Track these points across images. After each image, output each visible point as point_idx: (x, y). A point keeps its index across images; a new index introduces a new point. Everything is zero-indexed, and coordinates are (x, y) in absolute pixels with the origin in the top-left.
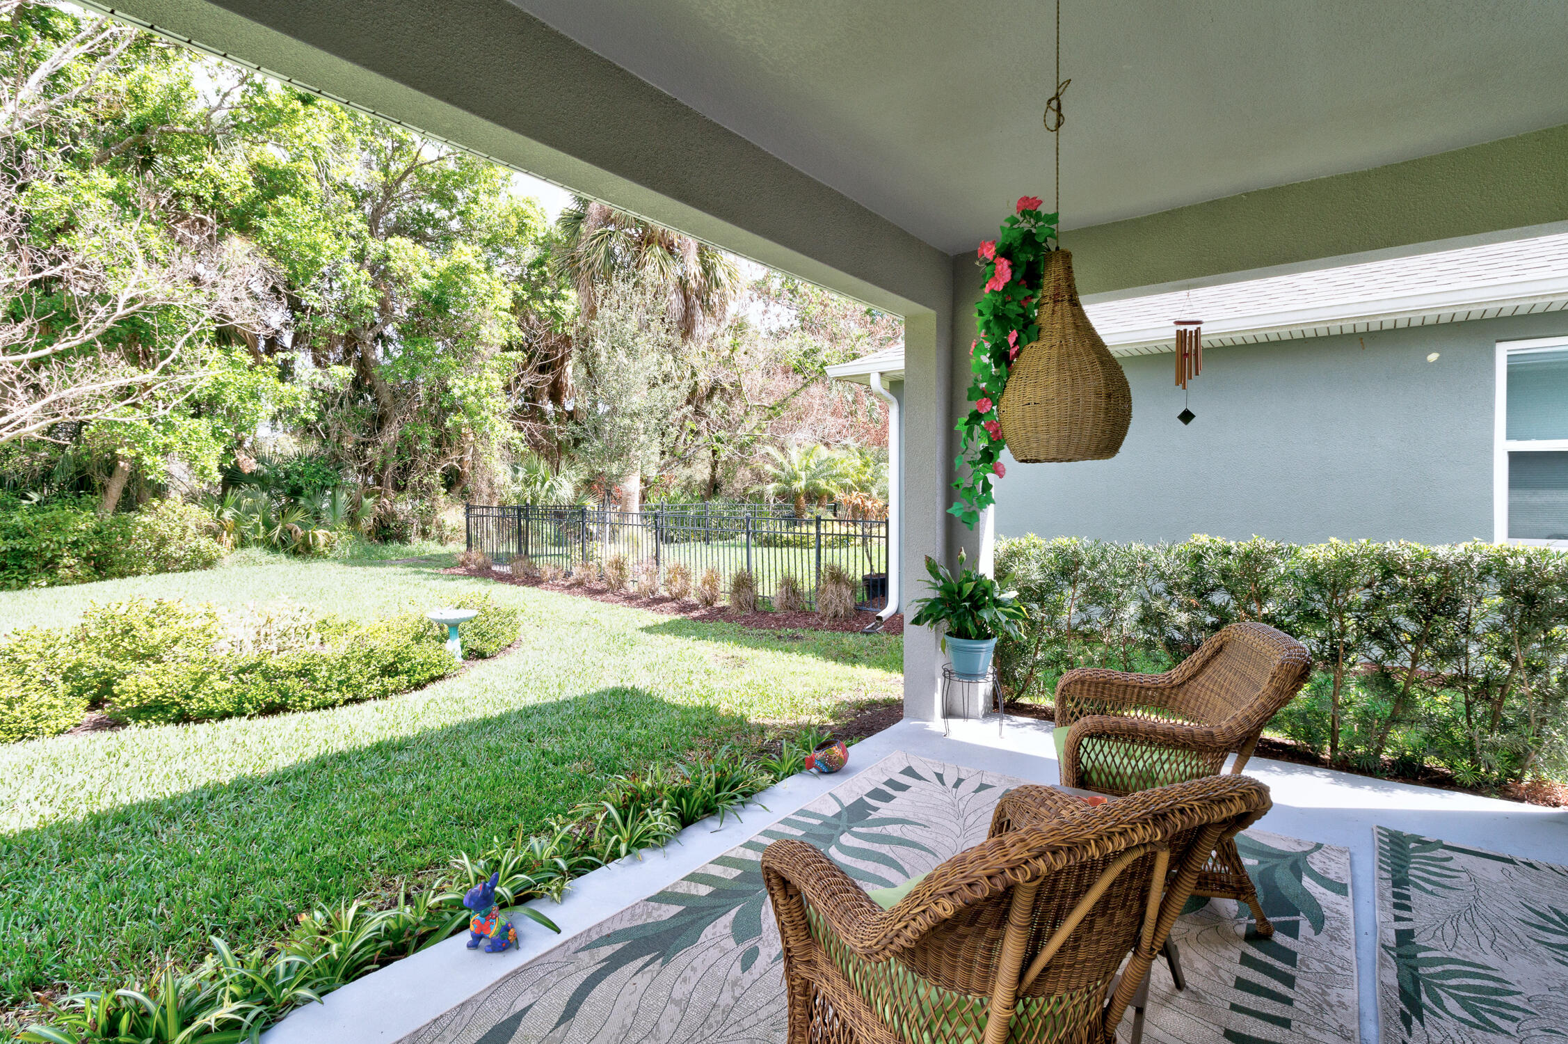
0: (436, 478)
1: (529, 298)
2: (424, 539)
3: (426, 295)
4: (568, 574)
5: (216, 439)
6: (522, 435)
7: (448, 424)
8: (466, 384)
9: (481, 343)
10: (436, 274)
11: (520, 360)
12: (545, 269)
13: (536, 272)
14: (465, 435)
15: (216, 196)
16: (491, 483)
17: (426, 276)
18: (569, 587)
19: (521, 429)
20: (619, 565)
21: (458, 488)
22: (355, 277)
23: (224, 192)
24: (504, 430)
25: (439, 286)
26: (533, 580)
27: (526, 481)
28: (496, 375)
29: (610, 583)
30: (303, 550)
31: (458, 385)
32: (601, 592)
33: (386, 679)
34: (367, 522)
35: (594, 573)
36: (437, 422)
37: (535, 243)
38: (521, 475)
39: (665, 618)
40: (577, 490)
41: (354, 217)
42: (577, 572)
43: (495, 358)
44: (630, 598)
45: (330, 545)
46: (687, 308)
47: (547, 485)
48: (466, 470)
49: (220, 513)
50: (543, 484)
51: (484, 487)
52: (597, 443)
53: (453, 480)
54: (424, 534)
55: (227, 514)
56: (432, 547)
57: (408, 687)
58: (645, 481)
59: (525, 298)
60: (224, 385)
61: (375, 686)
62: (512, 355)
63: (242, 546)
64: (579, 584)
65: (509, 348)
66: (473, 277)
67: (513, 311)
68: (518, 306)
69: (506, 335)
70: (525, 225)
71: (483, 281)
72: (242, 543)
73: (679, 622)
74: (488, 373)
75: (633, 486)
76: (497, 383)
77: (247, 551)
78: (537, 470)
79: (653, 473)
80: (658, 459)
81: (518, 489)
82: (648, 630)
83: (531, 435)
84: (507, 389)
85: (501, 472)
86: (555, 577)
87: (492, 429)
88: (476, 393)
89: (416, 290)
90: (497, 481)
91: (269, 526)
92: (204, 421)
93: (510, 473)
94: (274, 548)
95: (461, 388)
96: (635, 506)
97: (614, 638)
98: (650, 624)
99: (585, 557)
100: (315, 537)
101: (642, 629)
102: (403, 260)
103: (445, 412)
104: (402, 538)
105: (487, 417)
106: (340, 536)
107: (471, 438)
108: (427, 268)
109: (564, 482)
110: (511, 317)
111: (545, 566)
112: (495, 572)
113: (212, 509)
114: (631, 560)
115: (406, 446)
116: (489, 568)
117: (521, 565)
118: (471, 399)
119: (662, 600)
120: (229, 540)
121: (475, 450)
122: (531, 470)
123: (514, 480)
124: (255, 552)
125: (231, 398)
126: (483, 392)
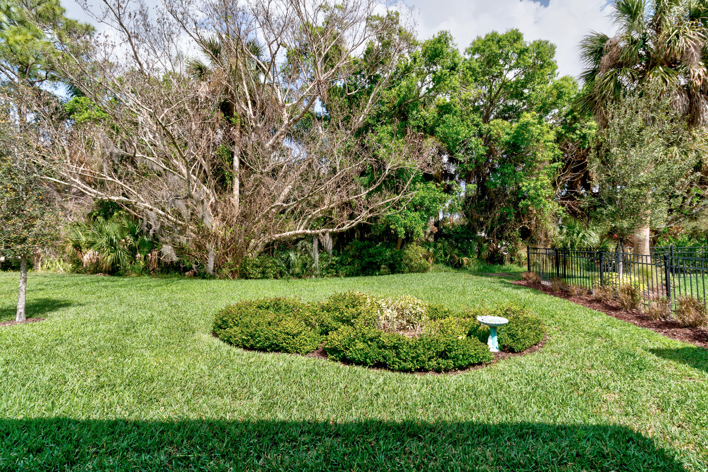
0: (516, 233)
1: (565, 133)
2: (511, 263)
3: (507, 143)
4: (590, 293)
5: (422, 220)
6: (564, 208)
7: (520, 205)
8: (529, 184)
9: (537, 162)
10: (512, 132)
11: (560, 167)
12: (576, 113)
13: (570, 117)
14: (531, 211)
15: (425, 124)
16: (546, 236)
17: (508, 134)
18: (591, 302)
19: (563, 205)
20: (631, 292)
21: (529, 238)
22: (476, 143)
23: (427, 122)
24: (552, 207)
25: (513, 137)
26: (566, 294)
27: (567, 233)
28: (546, 177)
29: (623, 304)
30: (458, 266)
31: (526, 185)
32: (616, 309)
33: (440, 360)
34: (485, 254)
35: (610, 295)
36: (516, 205)
37: (569, 101)
38: (565, 231)
39: (678, 344)
40: (602, 238)
41: (475, 116)
42: (596, 293)
43: (546, 168)
44: (643, 319)
45: (468, 264)
46: (691, 104)
47: (580, 235)
48: (532, 228)
49: (428, 249)
50: (578, 234)
51: (542, 236)
52: (610, 208)
53: (526, 234)
54: (512, 261)
55: (431, 250)
56: (515, 268)
57: (454, 368)
58: (655, 231)
59: (563, 133)
60: (424, 197)
61: (433, 363)
62: (556, 164)
63: (437, 263)
64: (598, 301)
65: (554, 161)
66: (531, 128)
67: (557, 141)
68: (559, 138)
69: (552, 154)
70: (561, 92)
71: (537, 128)
72: (437, 262)
73: (695, 351)
74: (541, 176)
75: (645, 234)
76: (547, 181)
77: (439, 265)
78: (574, 227)
79: (662, 226)
80: (666, 216)
81: (562, 238)
82: (659, 352)
83: (570, 208)
84: (554, 184)
85: (553, 229)
86: (580, 294)
87: (544, 206)
88: (534, 188)
89: (503, 142)
90: (549, 234)
91: (446, 255)
92: (418, 213)
93: (559, 230)
94: (447, 264)
95: (526, 187)
96: (646, 249)
97: (623, 356)
98: (662, 347)
99: (603, 282)
100: (462, 260)
101: (653, 351)
102: (497, 130)
103: (519, 200)
104: (501, 262)
105: (541, 200)
106: (473, 260)
107: (535, 212)
108: (508, 130)
109: (593, 234)
110: (554, 144)
111: (573, 284)
112: (543, 286)
113: (426, 248)
114: (643, 287)
115: (503, 218)
116: (539, 283)
117: (558, 284)
118: (532, 192)
119: (673, 325)
120: (431, 260)
121: (537, 218)
122: (570, 227)
123: (560, 233)
124: (441, 266)
125: (427, 203)
126: (539, 187)
